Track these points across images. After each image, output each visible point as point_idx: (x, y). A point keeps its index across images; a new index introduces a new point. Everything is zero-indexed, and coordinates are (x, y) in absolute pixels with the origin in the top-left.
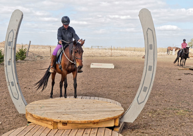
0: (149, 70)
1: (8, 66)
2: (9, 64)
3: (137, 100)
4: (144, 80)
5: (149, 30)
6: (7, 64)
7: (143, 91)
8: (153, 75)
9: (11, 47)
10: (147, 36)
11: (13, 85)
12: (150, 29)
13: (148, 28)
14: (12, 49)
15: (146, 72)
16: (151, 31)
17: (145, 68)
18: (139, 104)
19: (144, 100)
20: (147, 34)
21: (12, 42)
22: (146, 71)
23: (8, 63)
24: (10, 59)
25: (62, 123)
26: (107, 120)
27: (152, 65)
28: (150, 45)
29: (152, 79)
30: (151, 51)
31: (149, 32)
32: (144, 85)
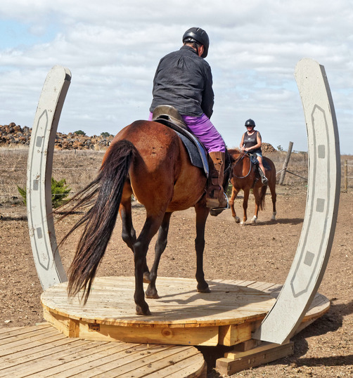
0: (318, 210)
1: (33, 192)
2: (36, 188)
3: (292, 284)
4: (306, 235)
5: (317, 109)
6: (32, 187)
7: (305, 263)
8: (326, 222)
9: (40, 149)
10: (313, 124)
11: (40, 236)
12: (320, 108)
13: (316, 106)
14: (44, 154)
15: (311, 215)
16: (322, 113)
17: (309, 204)
18: (296, 296)
19: (307, 287)
20: (313, 120)
21: (44, 137)
22: (312, 211)
23: (34, 184)
24: (38, 177)
27: (326, 198)
28: (319, 146)
29: (324, 232)
30: (322, 162)
31: (318, 114)
32: (306, 247)
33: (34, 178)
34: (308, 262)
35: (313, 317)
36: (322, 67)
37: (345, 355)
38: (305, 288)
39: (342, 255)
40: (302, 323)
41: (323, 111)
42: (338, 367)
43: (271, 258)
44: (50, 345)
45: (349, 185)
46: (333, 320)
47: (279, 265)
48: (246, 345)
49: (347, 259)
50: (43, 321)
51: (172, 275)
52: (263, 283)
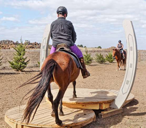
0: (130, 67)
3: (122, 90)
4: (127, 75)
8: (133, 71)
9: (44, 50)
10: (129, 40)
12: (131, 35)
13: (129, 34)
17: (127, 65)
18: (123, 94)
19: (127, 91)
20: (128, 39)
21: (45, 46)
22: (128, 67)
27: (133, 63)
28: (131, 47)
29: (132, 74)
30: (131, 52)
31: (130, 37)
32: (127, 79)
33: (42, 58)
34: (127, 84)
35: (129, 101)
36: (131, 22)
37: (139, 112)
38: (126, 92)
39: (138, 81)
40: (126, 103)
41: (132, 36)
42: (137, 116)
43: (116, 83)
44: (48, 109)
45: (141, 59)
46: (135, 101)
47: (118, 85)
48: (108, 109)
49: (140, 83)
50: (46, 102)
51: (85, 88)
52: (113, 90)
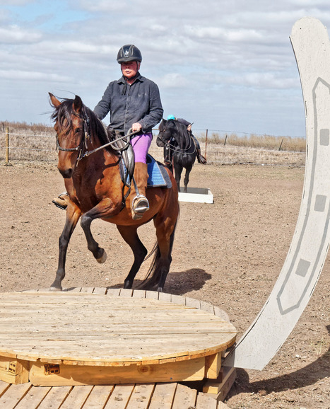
0: (316, 209)
3: (278, 300)
5: (320, 84)
7: (297, 273)
8: (326, 223)
10: (315, 102)
12: (324, 83)
13: (319, 79)
15: (307, 216)
17: (305, 201)
18: (283, 313)
19: (300, 301)
20: (314, 96)
22: (308, 210)
25: (43, 368)
26: (184, 358)
27: (327, 193)
28: (322, 130)
30: (325, 150)
31: (321, 89)
32: (299, 254)
38: (296, 304)
48: (223, 375)
